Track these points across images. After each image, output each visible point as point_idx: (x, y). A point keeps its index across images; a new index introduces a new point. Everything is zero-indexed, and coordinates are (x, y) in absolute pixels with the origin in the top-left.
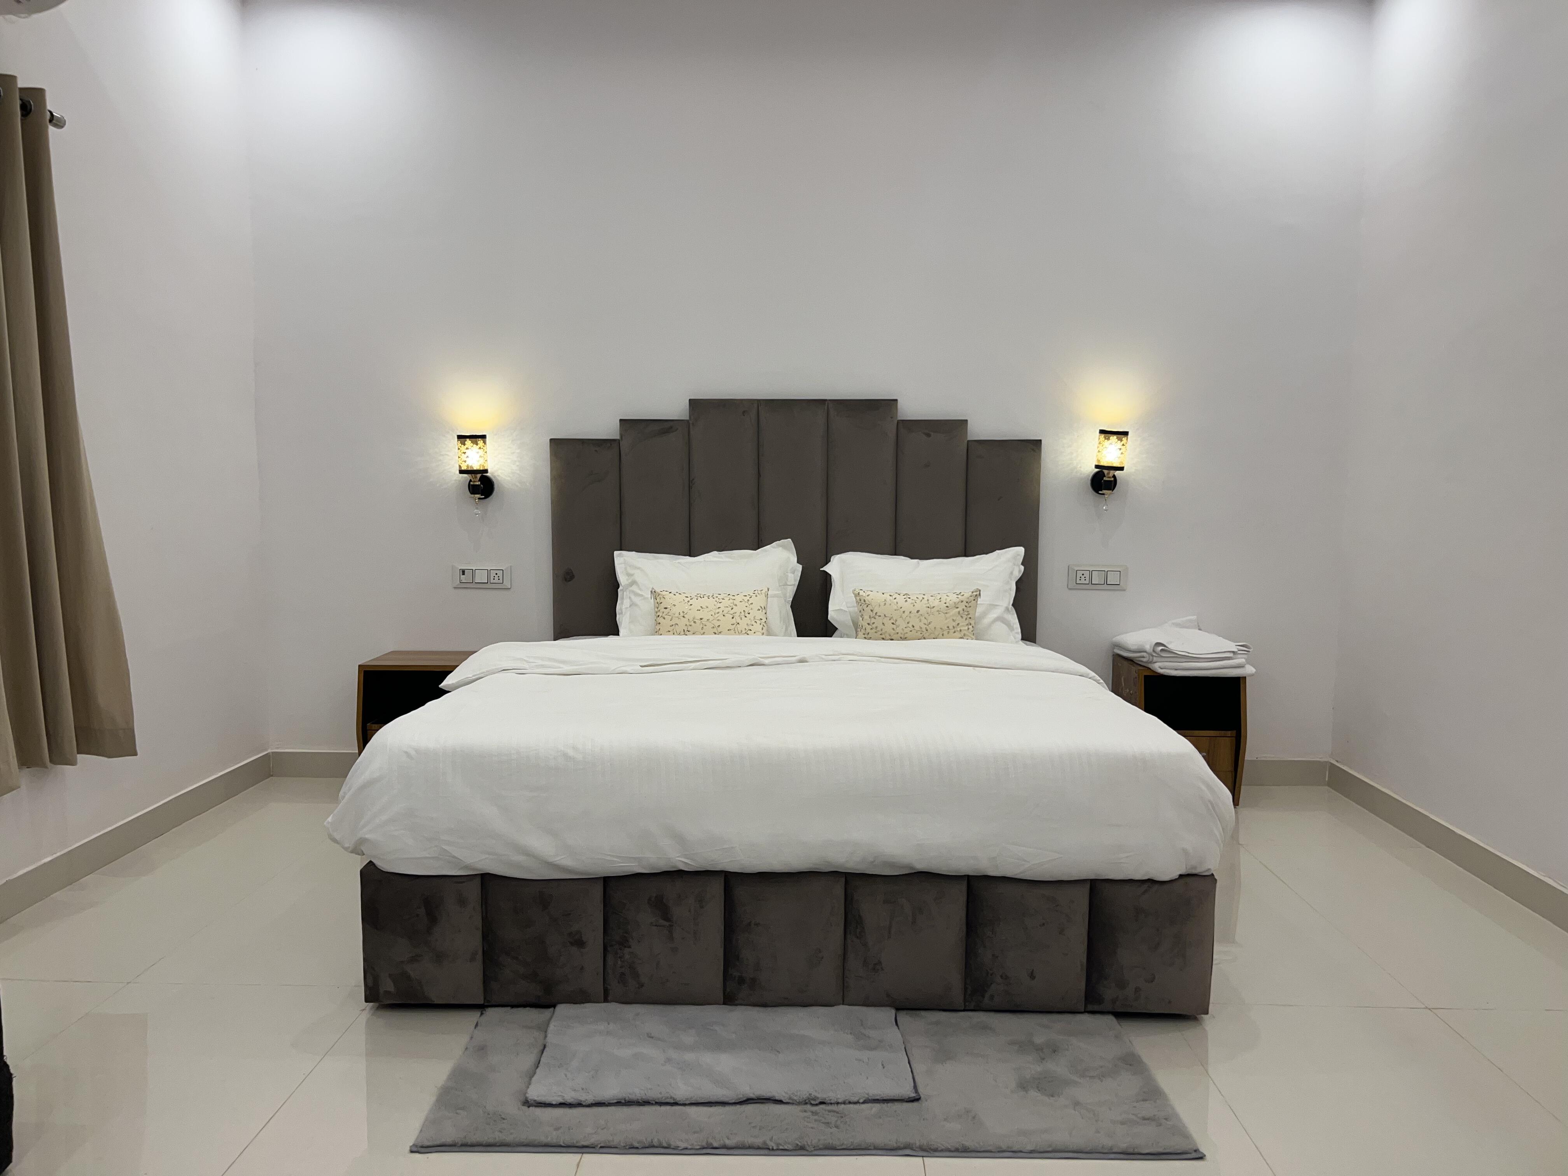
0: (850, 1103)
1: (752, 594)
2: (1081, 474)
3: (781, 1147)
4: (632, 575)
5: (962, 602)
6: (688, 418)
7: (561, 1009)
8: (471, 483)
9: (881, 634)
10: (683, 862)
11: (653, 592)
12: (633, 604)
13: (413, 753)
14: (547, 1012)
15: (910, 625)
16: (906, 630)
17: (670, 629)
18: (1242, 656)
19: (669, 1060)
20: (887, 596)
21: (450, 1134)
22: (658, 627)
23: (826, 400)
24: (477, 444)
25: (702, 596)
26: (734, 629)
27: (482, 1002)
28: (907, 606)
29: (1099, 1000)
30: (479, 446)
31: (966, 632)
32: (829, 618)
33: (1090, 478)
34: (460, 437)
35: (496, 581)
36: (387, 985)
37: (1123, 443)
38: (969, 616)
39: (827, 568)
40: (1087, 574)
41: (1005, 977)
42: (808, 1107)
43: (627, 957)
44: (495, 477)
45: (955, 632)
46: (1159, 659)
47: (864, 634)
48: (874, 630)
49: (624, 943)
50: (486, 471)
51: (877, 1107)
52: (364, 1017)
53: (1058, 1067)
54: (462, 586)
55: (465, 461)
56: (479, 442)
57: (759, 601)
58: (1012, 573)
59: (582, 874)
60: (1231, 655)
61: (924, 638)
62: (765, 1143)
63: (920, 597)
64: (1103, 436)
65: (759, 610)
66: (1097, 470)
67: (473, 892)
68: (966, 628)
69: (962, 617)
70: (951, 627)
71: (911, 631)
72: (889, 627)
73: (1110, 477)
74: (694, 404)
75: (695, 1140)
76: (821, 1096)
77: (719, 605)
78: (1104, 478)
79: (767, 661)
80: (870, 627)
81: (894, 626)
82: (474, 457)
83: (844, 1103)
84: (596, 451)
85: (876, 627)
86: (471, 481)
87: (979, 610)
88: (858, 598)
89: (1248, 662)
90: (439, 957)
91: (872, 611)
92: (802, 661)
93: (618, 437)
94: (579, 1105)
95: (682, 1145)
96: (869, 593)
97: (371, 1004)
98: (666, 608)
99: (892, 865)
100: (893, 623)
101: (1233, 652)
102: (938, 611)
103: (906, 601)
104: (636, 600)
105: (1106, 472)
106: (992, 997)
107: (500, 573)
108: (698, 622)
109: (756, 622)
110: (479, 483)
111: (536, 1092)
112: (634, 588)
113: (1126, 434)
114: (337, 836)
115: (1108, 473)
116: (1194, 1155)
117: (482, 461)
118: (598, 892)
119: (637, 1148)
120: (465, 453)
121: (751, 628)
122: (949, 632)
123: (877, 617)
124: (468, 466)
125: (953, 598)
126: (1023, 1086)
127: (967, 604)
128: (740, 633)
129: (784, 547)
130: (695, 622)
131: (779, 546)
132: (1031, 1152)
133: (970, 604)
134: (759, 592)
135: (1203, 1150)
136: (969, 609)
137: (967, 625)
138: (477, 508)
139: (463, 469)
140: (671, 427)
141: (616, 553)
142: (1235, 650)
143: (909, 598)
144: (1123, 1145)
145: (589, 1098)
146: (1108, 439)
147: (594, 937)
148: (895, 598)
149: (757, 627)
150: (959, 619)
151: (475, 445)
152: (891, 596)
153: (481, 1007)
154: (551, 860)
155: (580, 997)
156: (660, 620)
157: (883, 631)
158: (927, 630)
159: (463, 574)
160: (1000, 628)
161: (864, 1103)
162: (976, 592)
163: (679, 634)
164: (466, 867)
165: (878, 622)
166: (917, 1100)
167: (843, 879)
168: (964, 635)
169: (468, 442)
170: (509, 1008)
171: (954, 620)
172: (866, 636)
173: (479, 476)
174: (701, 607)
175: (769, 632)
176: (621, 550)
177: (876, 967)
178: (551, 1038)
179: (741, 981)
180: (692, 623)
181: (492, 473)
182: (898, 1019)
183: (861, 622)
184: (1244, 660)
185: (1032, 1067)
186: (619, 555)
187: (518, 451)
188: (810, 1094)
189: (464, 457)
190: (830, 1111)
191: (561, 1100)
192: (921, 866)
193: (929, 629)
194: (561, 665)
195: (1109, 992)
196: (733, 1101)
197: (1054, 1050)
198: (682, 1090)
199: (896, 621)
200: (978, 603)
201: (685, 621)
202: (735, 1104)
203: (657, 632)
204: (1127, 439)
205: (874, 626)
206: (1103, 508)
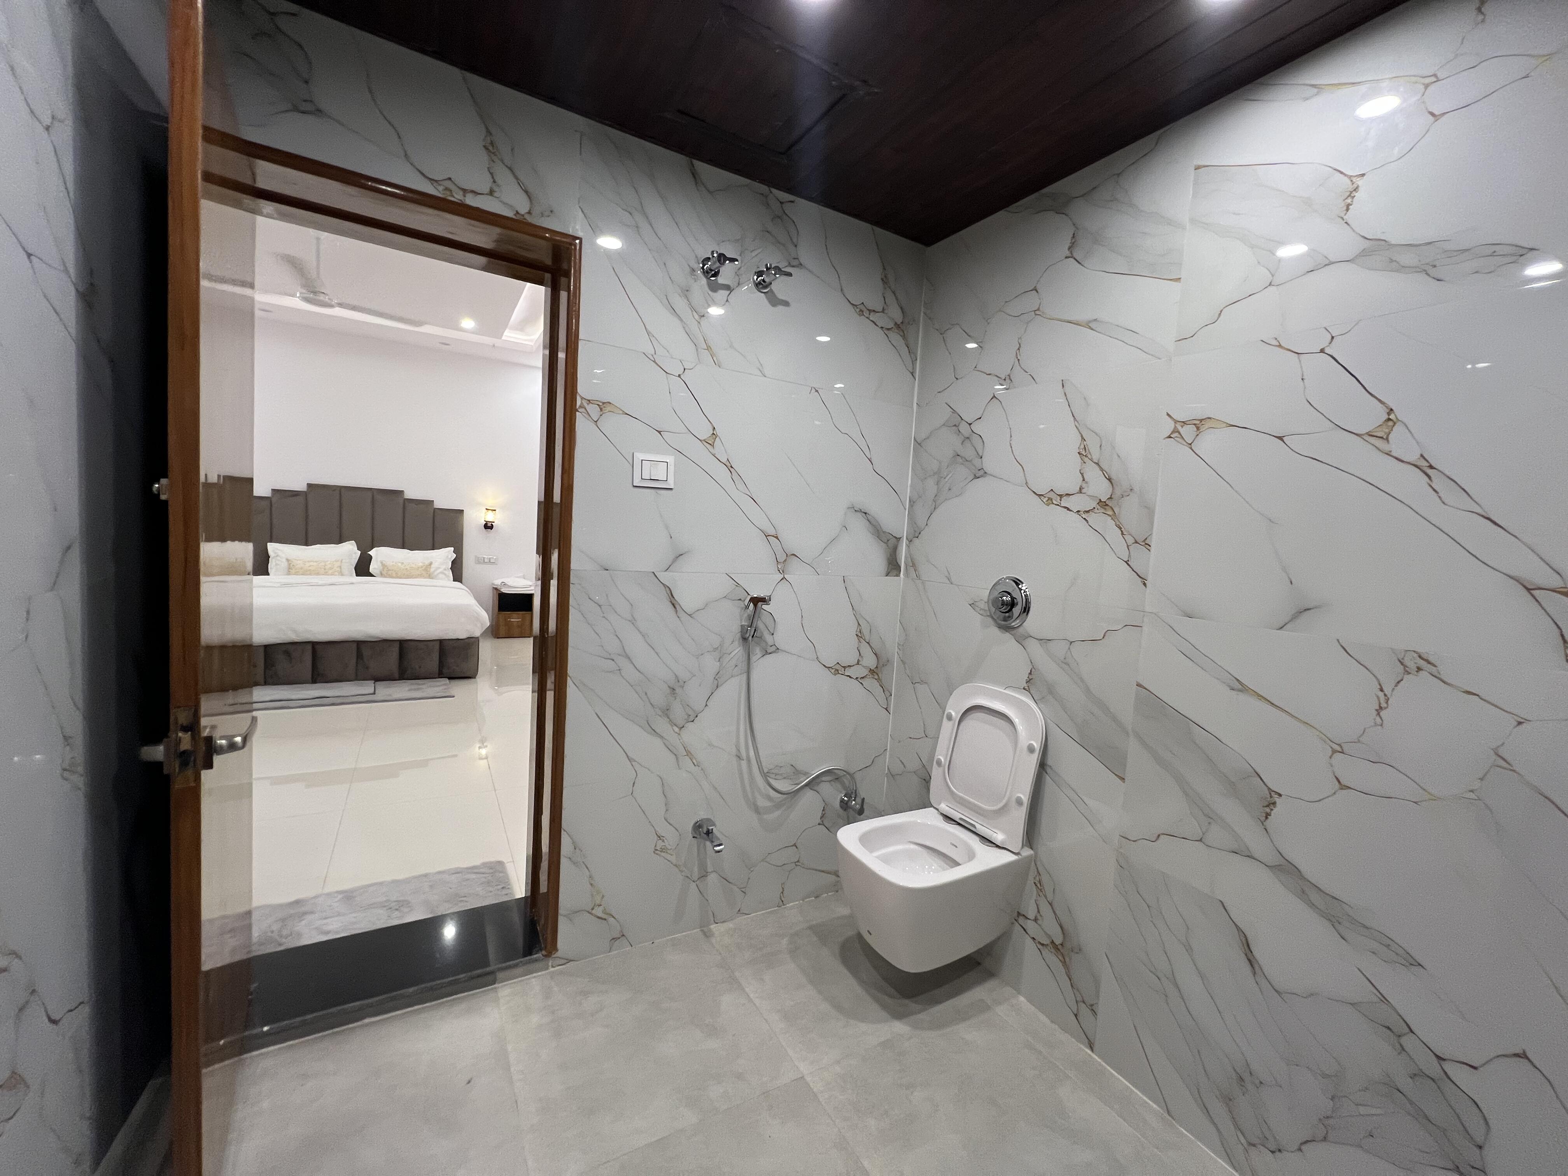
0: (350, 697)
1: (336, 561)
2: (480, 523)
3: (327, 705)
4: (276, 552)
5: (424, 566)
6: (306, 491)
9: (392, 577)
10: (296, 639)
11: (286, 559)
12: (277, 565)
16: (401, 575)
17: (295, 573)
19: (289, 693)
20: (394, 563)
22: (288, 572)
23: (372, 489)
25: (311, 561)
29: (443, 675)
32: (370, 570)
33: (483, 525)
37: (493, 513)
39: (370, 553)
40: (482, 559)
41: (411, 669)
42: (339, 698)
43: (274, 669)
46: (503, 588)
47: (384, 576)
48: (388, 575)
49: (273, 665)
51: (360, 697)
53: (422, 687)
57: (338, 564)
58: (447, 557)
59: (257, 643)
61: (409, 578)
62: (323, 704)
63: (408, 564)
64: (486, 510)
65: (339, 567)
66: (485, 522)
69: (424, 571)
70: (420, 575)
71: (404, 575)
72: (394, 574)
73: (490, 525)
74: (309, 486)
76: (342, 695)
77: (319, 565)
79: (337, 584)
80: (386, 573)
81: (397, 573)
84: (258, 501)
87: (432, 570)
88: (382, 563)
91: (388, 568)
92: (352, 583)
93: (270, 496)
95: (293, 707)
96: (387, 561)
98: (293, 565)
99: (373, 638)
102: (414, 569)
103: (402, 565)
104: (278, 562)
105: (488, 523)
106: (407, 676)
108: (309, 570)
109: (338, 572)
112: (278, 558)
116: (452, 697)
118: (262, 650)
121: (333, 573)
122: (417, 576)
125: (421, 564)
126: (409, 691)
128: (328, 574)
129: (351, 544)
131: (348, 543)
132: (404, 700)
134: (340, 561)
135: (455, 696)
136: (427, 569)
137: (426, 574)
140: (298, 494)
141: (268, 544)
144: (432, 697)
146: (488, 512)
147: (261, 664)
148: (397, 565)
156: (290, 570)
158: (410, 575)
160: (441, 576)
161: (356, 697)
162: (431, 562)
163: (300, 574)
165: (390, 572)
166: (374, 695)
167: (356, 643)
168: (425, 577)
171: (421, 572)
174: (310, 566)
175: (342, 575)
176: (271, 543)
177: (367, 668)
179: (319, 676)
180: (306, 571)
182: (375, 682)
183: (383, 571)
185: (415, 687)
188: (339, 695)
192: (384, 638)
195: (445, 671)
197: (423, 684)
198: (293, 698)
200: (432, 567)
201: (302, 570)
202: (312, 699)
204: (496, 512)
206: (488, 535)
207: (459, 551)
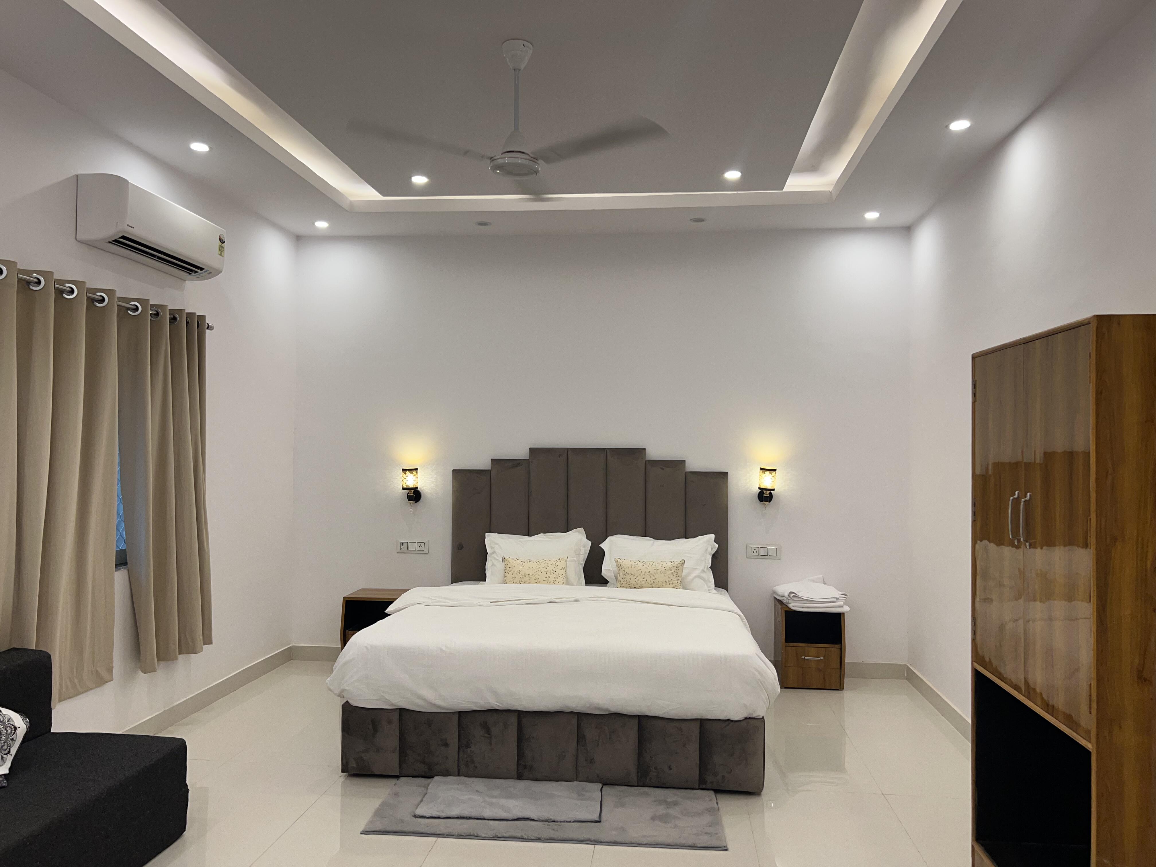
0: (566, 822)
1: (558, 560)
2: (752, 491)
3: (529, 838)
4: (493, 548)
5: (674, 567)
6: (528, 458)
7: (436, 778)
8: (409, 495)
9: (629, 585)
10: (496, 705)
11: (504, 558)
12: (493, 565)
13: (369, 647)
14: (430, 780)
15: (645, 580)
16: (643, 582)
17: (512, 580)
18: (842, 600)
19: (484, 801)
20: (633, 563)
21: (379, 827)
22: (505, 579)
23: (606, 448)
24: (412, 473)
25: (530, 561)
26: (547, 581)
27: (398, 774)
28: (644, 569)
29: (705, 783)
30: (413, 474)
31: (676, 585)
32: (602, 574)
33: (757, 494)
34: (403, 470)
35: (421, 549)
36: (353, 764)
37: (772, 475)
38: (678, 575)
39: (602, 546)
40: (757, 550)
41: (656, 768)
42: (547, 823)
43: (469, 752)
44: (422, 490)
45: (669, 584)
46: (792, 602)
47: (620, 584)
48: (625, 582)
49: (468, 745)
50: (417, 488)
51: (578, 824)
52: (342, 779)
53: (674, 811)
54: (402, 552)
55: (406, 483)
56: (413, 472)
57: (562, 564)
58: (707, 550)
59: (448, 709)
60: (835, 600)
61: (653, 587)
62: (522, 836)
63: (651, 563)
64: (761, 471)
65: (561, 569)
66: (760, 490)
67: (396, 717)
68: (676, 582)
69: (674, 576)
70: (667, 581)
71: (645, 583)
72: (633, 581)
73: (767, 494)
74: (532, 450)
75: (490, 834)
76: (553, 818)
77: (539, 566)
78: (764, 495)
79: (557, 600)
80: (623, 580)
81: (636, 580)
82: (411, 481)
83: (564, 822)
84: (477, 477)
85: (626, 581)
86: (408, 493)
87: (685, 572)
88: (617, 563)
89: (845, 604)
90: (378, 750)
91: (624, 571)
92: (577, 601)
93: (490, 468)
94: (439, 818)
95: (484, 835)
96: (623, 560)
97: (345, 774)
98: (510, 568)
99: (599, 709)
100: (635, 578)
101: (837, 598)
102: (660, 572)
103: (643, 566)
104: (495, 562)
105: (765, 491)
106: (650, 779)
107: (423, 545)
108: (527, 576)
109: (559, 576)
110: (413, 495)
111: (419, 812)
112: (494, 555)
113: (775, 470)
114: (332, 688)
115: (766, 492)
116: (724, 848)
117: (415, 483)
118: (456, 719)
119: (463, 836)
120: (405, 478)
121: (556, 579)
122: (666, 584)
123: (627, 574)
124: (407, 486)
125: (669, 564)
126: (653, 819)
127: (677, 568)
128: (550, 583)
129: (579, 532)
130: (525, 576)
131: (576, 531)
132: (646, 844)
133: (678, 569)
134: (562, 559)
135: (729, 847)
136: (678, 571)
137: (677, 580)
138: (411, 508)
139: (404, 487)
140: (519, 463)
141: (487, 534)
142: (838, 597)
143: (645, 564)
144: (690, 843)
145: (444, 815)
146: (764, 473)
147: (453, 742)
148: (637, 564)
149: (560, 579)
150: (672, 577)
151: (411, 474)
152: (635, 562)
153: (397, 777)
154: (433, 702)
155: (446, 773)
156: (507, 574)
157: (630, 583)
158: (654, 583)
159: (403, 545)
160: (698, 582)
161: (573, 822)
162: (682, 561)
163: (516, 583)
164: (392, 705)
165: (627, 577)
166: (600, 822)
167: (576, 717)
168: (675, 586)
169: (408, 472)
170: (411, 778)
171: (669, 577)
172: (621, 585)
173: (413, 491)
174: (529, 568)
175: (568, 583)
176: (490, 532)
177: (592, 761)
178: (429, 790)
179: (525, 767)
180: (524, 576)
181: (420, 488)
182: (603, 788)
183: (619, 577)
184: (842, 603)
185: (661, 810)
186: (488, 536)
187: (435, 476)
188: (548, 817)
189: (405, 481)
190: (556, 825)
191: (430, 815)
192: (614, 709)
193: (655, 582)
194: (448, 601)
195: (710, 778)
196: (511, 819)
197: (675, 804)
198: (487, 814)
199: (637, 577)
200: (684, 567)
201: (520, 575)
202: (512, 820)
203: (505, 582)
204: (776, 473)
205: (625, 580)
206: (765, 512)
207: (722, 540)
